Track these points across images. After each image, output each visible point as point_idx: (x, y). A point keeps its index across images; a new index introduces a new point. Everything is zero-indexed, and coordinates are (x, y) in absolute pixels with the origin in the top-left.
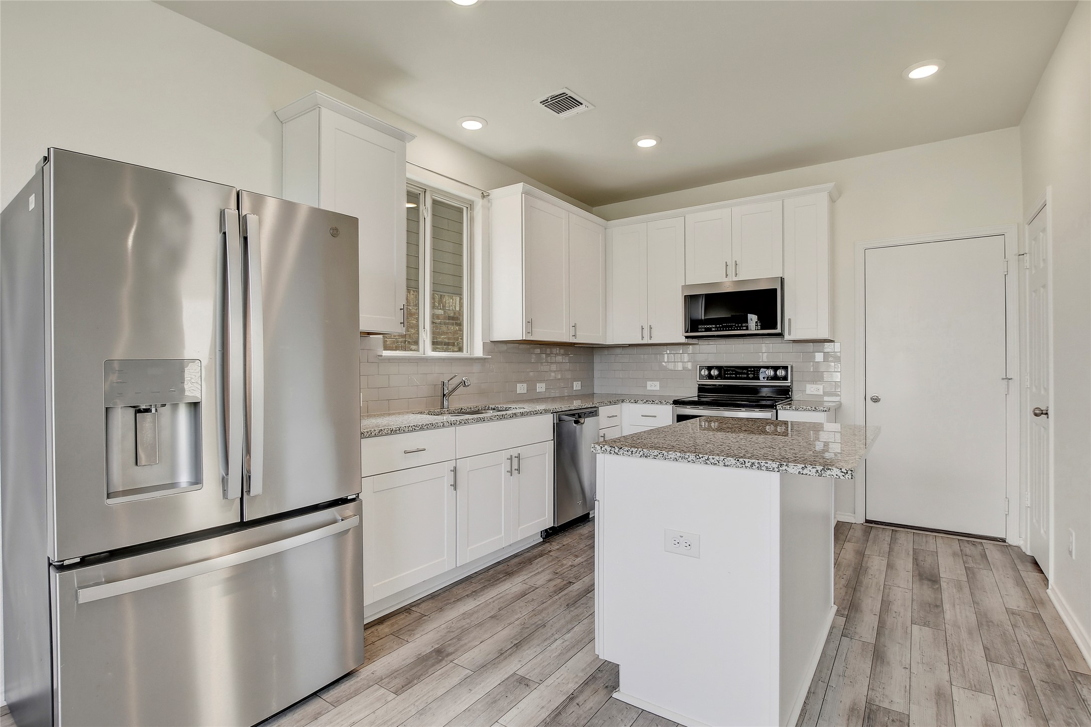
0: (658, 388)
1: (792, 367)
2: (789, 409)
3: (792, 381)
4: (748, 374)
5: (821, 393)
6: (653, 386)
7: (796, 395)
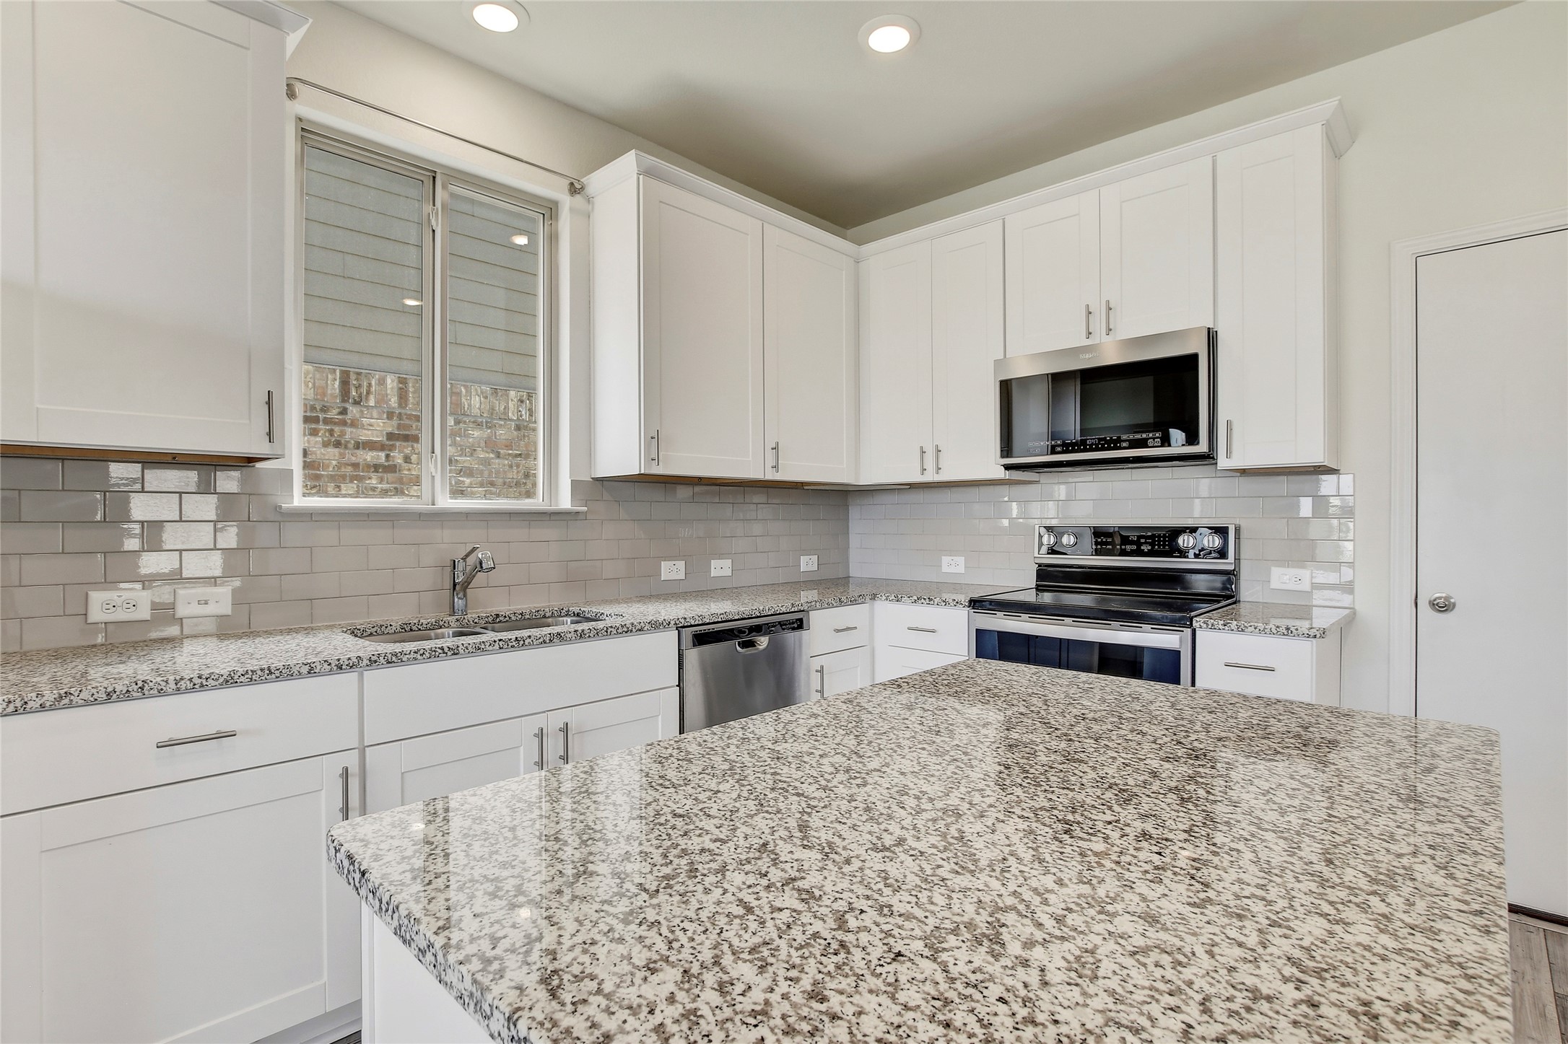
0: (961, 569)
1: (1238, 530)
2: (1221, 627)
3: (1237, 560)
4: (1138, 544)
5: (1307, 587)
6: (953, 566)
7: (1248, 590)
